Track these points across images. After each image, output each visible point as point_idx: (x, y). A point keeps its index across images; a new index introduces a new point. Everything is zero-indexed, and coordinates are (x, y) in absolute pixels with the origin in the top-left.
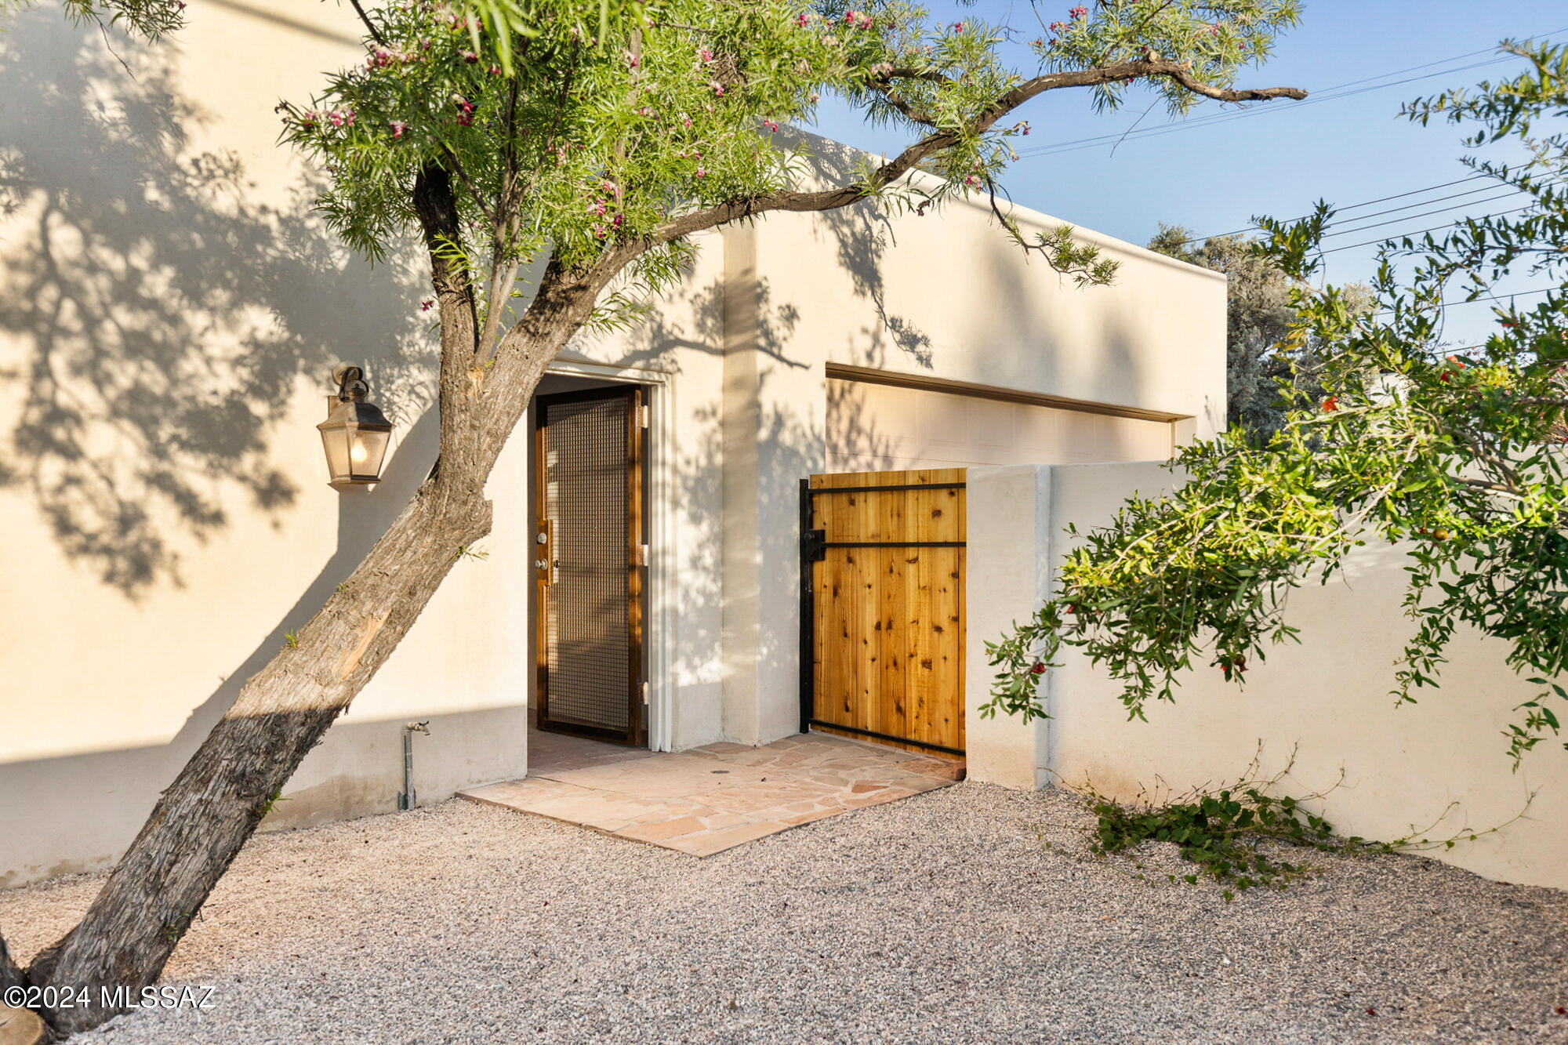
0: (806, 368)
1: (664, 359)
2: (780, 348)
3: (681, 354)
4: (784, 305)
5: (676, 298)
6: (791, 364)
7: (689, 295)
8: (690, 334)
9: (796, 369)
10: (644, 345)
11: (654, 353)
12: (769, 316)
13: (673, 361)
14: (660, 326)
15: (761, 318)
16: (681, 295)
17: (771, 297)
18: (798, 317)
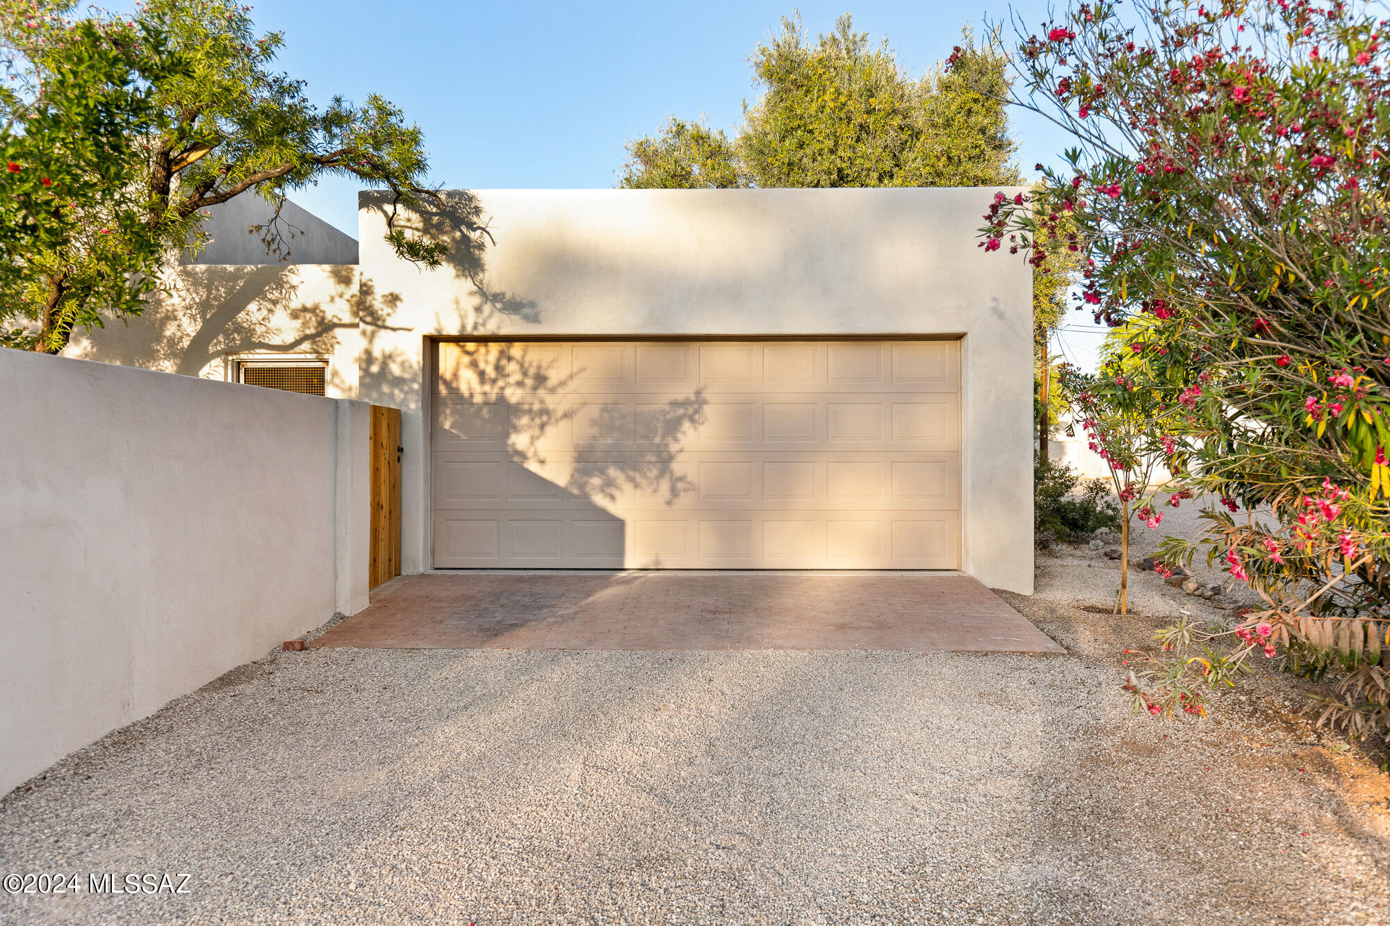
0: (409, 330)
1: (325, 338)
2: (384, 321)
3: (338, 332)
4: (387, 293)
5: (337, 299)
6: (394, 329)
7: (347, 296)
8: (347, 318)
9: (399, 332)
10: (311, 331)
11: (319, 334)
12: (375, 303)
13: (333, 337)
14: (323, 318)
15: (368, 304)
16: (341, 296)
17: (375, 291)
18: (401, 300)
